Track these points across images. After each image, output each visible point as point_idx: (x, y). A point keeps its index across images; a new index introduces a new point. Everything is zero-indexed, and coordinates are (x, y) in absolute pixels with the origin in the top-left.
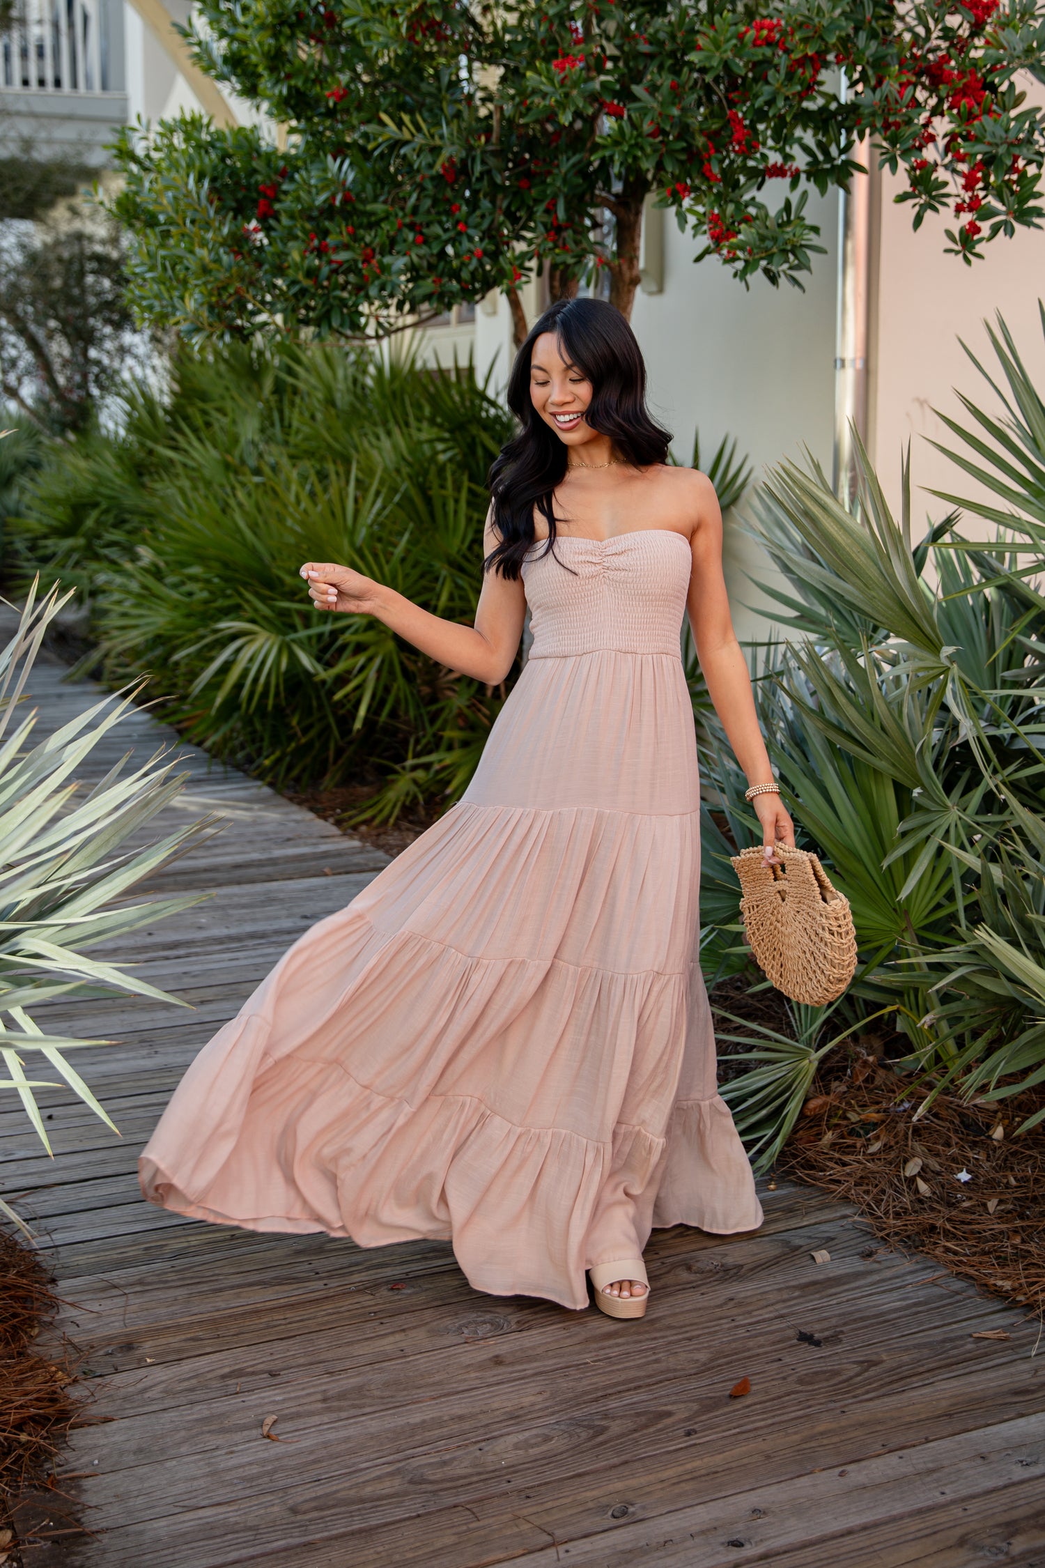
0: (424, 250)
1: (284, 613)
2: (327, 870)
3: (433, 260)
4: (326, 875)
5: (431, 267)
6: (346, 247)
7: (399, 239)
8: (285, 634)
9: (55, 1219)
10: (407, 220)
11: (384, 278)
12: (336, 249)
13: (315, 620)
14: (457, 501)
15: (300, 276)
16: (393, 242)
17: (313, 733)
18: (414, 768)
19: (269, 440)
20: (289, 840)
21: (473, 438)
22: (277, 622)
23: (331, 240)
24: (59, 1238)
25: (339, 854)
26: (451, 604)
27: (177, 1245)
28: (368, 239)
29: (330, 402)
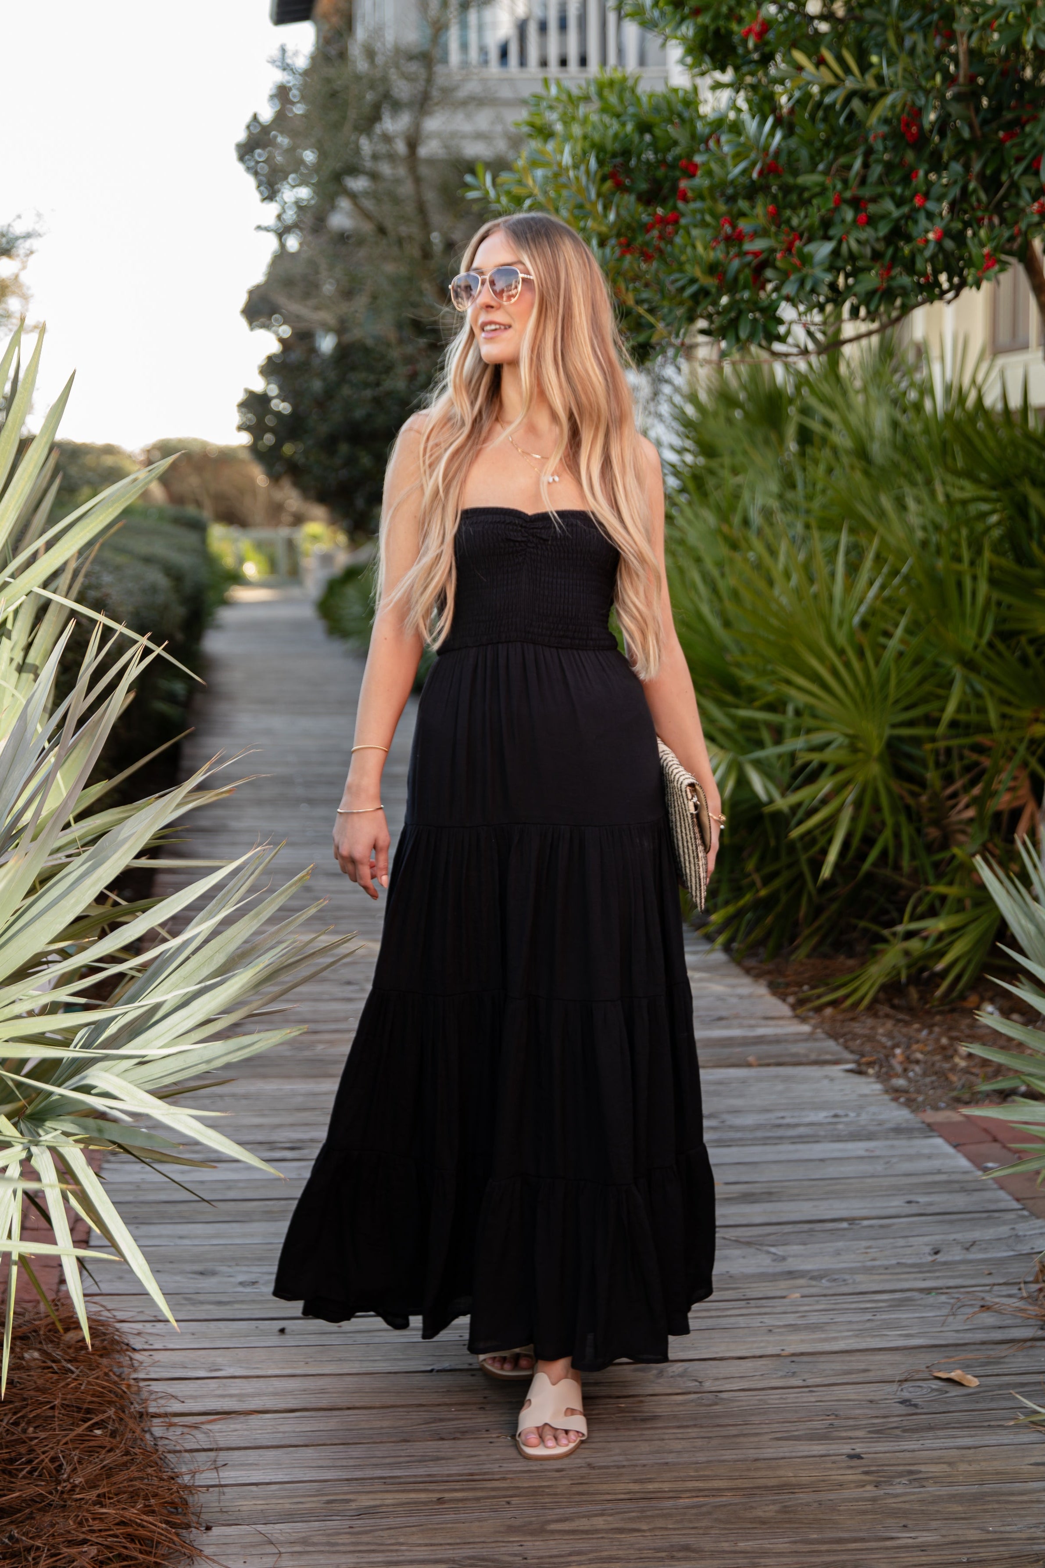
0: (867, 233)
1: (748, 726)
2: (751, 1059)
3: (880, 246)
4: (749, 1065)
5: (877, 256)
6: (764, 233)
7: (837, 218)
8: (744, 751)
9: (237, 1453)
10: (848, 194)
11: (805, 271)
12: (754, 235)
13: (788, 733)
14: (975, 578)
15: (698, 272)
16: (826, 224)
17: (777, 883)
18: (909, 935)
19: (788, 507)
20: (721, 1019)
21: (1025, 498)
22: (740, 737)
23: (744, 225)
24: (228, 1476)
25: (777, 1040)
26: (963, 717)
27: (365, 1501)
28: (795, 222)
29: (862, 453)
